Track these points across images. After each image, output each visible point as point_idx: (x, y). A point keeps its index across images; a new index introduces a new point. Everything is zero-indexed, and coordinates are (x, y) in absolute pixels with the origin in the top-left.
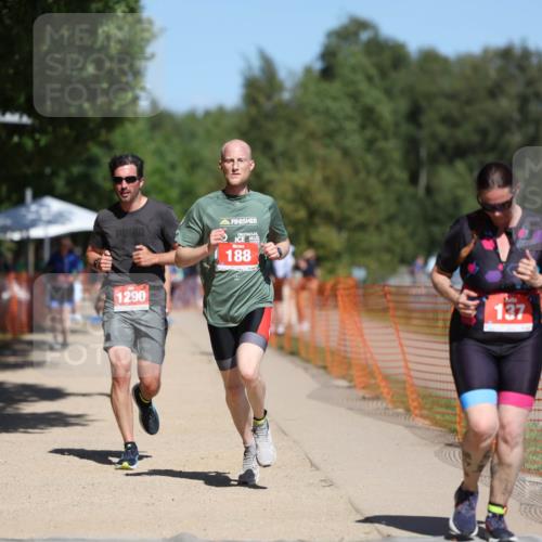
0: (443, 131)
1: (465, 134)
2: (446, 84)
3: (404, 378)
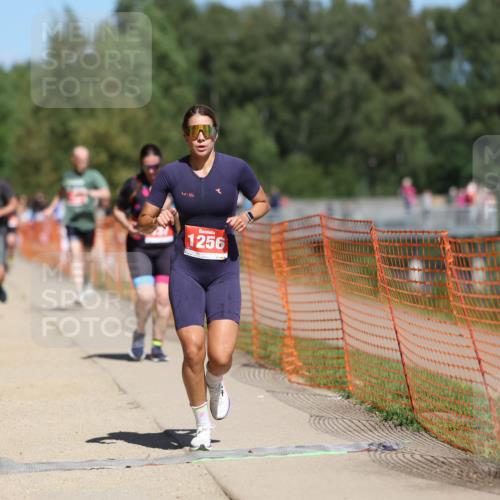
0: (231, 77)
1: (251, 79)
2: (233, 34)
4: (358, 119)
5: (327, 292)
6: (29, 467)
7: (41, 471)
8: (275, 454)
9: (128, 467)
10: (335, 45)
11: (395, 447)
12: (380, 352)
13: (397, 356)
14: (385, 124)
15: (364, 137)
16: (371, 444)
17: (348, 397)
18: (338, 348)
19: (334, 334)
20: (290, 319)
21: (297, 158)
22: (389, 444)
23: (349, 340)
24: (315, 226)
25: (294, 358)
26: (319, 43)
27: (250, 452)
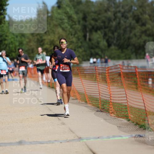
0: (93, 22)
1: (99, 23)
2: (93, 9)
3: (84, 93)
4: (132, 35)
5: (122, 88)
6: (31, 143)
7: (34, 144)
8: (106, 138)
9: (61, 143)
10: (125, 12)
11: (144, 136)
12: (138, 107)
13: (144, 108)
14: (141, 36)
15: (134, 40)
16: (136, 135)
17: (129, 121)
18: (126, 106)
19: (125, 101)
20: (111, 97)
21: (113, 47)
22: (142, 135)
23: (129, 103)
24: (118, 68)
25: (112, 109)
26: (119, 11)
27: (98, 138)
